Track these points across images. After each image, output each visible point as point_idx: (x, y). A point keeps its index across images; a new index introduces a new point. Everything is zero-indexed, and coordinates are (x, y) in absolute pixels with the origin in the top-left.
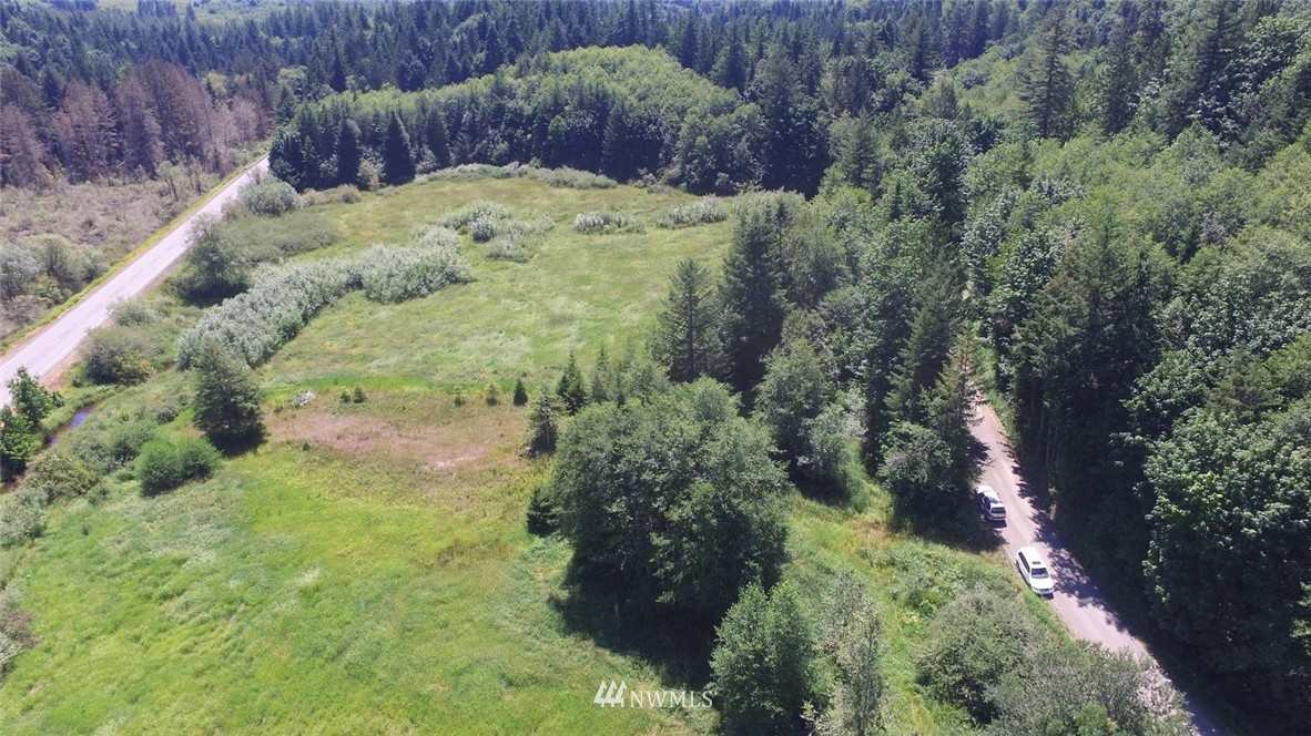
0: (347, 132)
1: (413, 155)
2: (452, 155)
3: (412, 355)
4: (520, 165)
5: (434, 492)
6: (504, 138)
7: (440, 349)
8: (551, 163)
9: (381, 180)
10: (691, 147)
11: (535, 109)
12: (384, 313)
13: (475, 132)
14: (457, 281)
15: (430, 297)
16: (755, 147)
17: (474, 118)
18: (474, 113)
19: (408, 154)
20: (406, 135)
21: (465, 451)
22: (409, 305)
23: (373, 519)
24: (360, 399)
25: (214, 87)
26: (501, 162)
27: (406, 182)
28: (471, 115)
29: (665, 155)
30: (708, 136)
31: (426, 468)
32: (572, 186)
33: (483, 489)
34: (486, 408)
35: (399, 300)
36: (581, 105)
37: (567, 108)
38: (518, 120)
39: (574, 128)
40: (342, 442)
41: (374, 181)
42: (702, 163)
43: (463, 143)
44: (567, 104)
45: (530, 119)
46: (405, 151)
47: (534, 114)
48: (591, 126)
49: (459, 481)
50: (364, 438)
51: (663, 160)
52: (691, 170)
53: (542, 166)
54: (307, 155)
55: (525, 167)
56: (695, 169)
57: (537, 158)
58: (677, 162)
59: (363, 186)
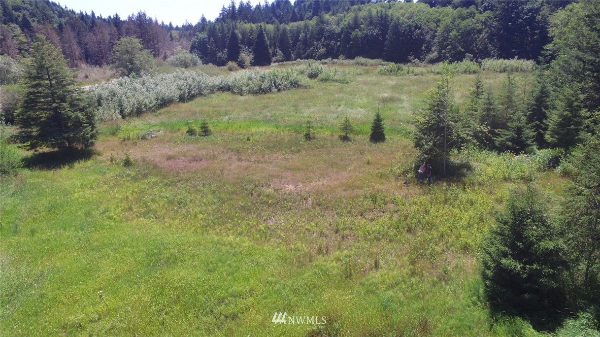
0: (234, 36)
1: (271, 51)
2: (292, 55)
4: (332, 60)
6: (323, 46)
8: (351, 57)
9: (251, 63)
10: (445, 39)
11: (342, 30)
13: (307, 43)
14: (299, 86)
15: (278, 94)
16: (491, 37)
17: (306, 36)
18: (306, 33)
19: (268, 51)
20: (268, 43)
21: (323, 176)
24: (206, 131)
25: (173, 36)
26: (320, 58)
27: (266, 65)
28: (304, 35)
29: (426, 47)
30: (458, 32)
31: (269, 191)
32: (366, 65)
33: (359, 222)
34: (340, 142)
36: (371, 23)
37: (362, 26)
38: (332, 36)
39: (367, 35)
41: (247, 63)
42: (454, 48)
44: (362, 24)
45: (339, 35)
46: (266, 48)
47: (342, 32)
48: (377, 34)
49: (318, 208)
51: (425, 50)
52: (445, 53)
53: (346, 59)
54: (211, 48)
55: (336, 60)
56: (449, 52)
57: (343, 55)
58: (435, 50)
59: (242, 65)
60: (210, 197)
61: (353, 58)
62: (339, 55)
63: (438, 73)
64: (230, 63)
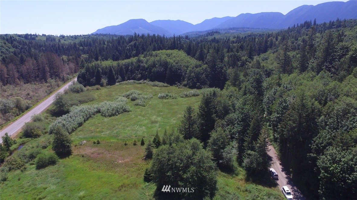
0: (98, 71)
1: (115, 77)
2: (126, 78)
3: (113, 131)
4: (144, 81)
5: (118, 169)
6: (140, 73)
7: (121, 130)
8: (152, 80)
9: (107, 84)
10: (190, 76)
11: (149, 66)
12: (106, 119)
13: (132, 72)
14: (126, 111)
15: (119, 115)
16: (207, 76)
17: (132, 68)
18: (132, 67)
19: (114, 77)
20: (114, 73)
21: (127, 158)
22: (112, 117)
23: (101, 177)
24: (98, 143)
25: (64, 59)
26: (139, 80)
27: (113, 85)
29: (183, 78)
30: (194, 73)
31: (116, 163)
32: (158, 86)
33: (131, 169)
34: (133, 146)
35: (110, 116)
36: (161, 65)
37: (157, 66)
38: (144, 69)
39: (158, 71)
40: (93, 155)
41: (105, 84)
42: (193, 80)
43: (129, 75)
44: (157, 65)
45: (147, 69)
47: (148, 67)
48: (163, 71)
49: (125, 166)
50: (99, 154)
51: (182, 80)
52: (190, 82)
53: (149, 81)
54: (87, 77)
57: (149, 79)
58: (186, 80)
59: (102, 85)
60: (105, 165)
62: (147, 79)
64: (97, 86)
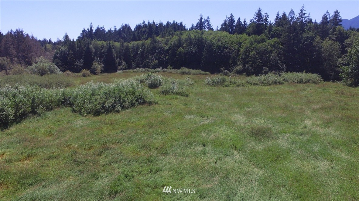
0: (89, 50)
1: (117, 62)
2: (133, 65)
4: (163, 69)
6: (156, 59)
8: (177, 67)
9: (101, 70)
10: (247, 57)
11: (169, 47)
13: (144, 56)
14: (144, 102)
16: (280, 56)
18: (143, 49)
19: (115, 61)
20: (115, 55)
26: (154, 67)
27: (113, 72)
28: (142, 50)
29: (233, 62)
30: (256, 52)
32: (190, 74)
36: (191, 44)
37: (184, 45)
38: (162, 52)
39: (188, 52)
41: (99, 70)
43: (138, 61)
44: (184, 44)
45: (167, 51)
46: (113, 59)
47: (169, 49)
48: (196, 51)
51: (231, 64)
52: (248, 67)
53: (173, 69)
54: (70, 58)
55: (166, 69)
56: (251, 66)
57: (171, 65)
58: (240, 64)
59: (94, 72)
61: (179, 68)
62: (168, 66)
63: (254, 84)
64: (84, 71)
